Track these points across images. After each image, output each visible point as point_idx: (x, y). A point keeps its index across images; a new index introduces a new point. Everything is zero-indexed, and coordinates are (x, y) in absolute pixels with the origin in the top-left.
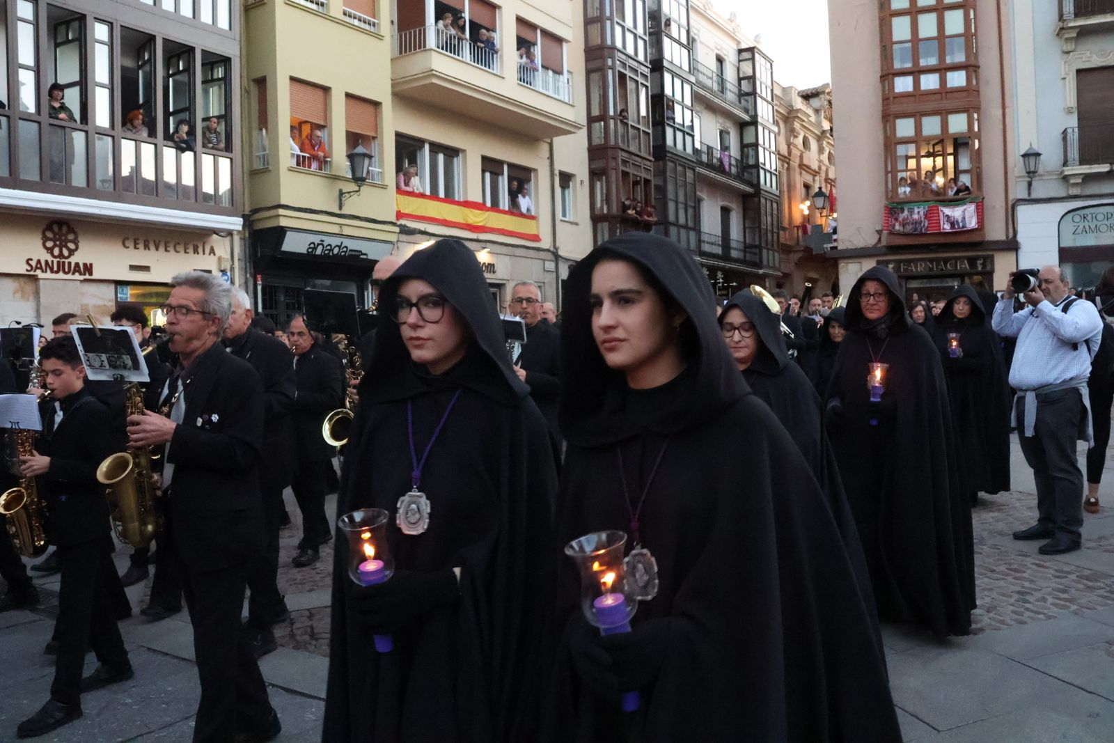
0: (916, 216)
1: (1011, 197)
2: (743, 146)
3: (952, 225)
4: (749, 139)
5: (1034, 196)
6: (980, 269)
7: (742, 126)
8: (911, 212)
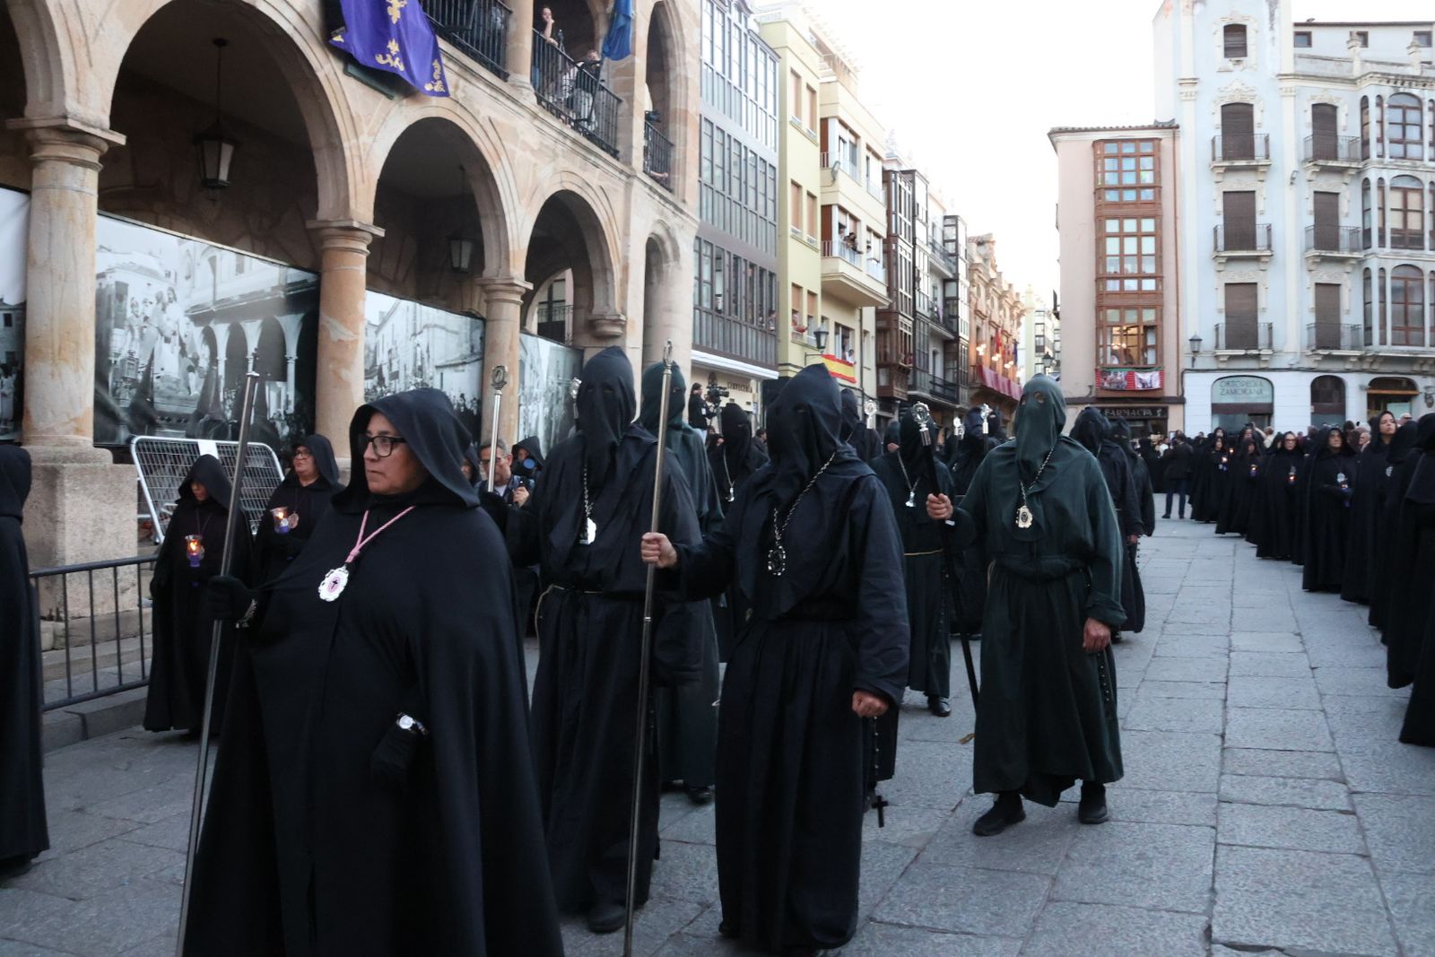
0: (1119, 378)
1: (1182, 366)
2: (946, 300)
3: (1144, 385)
4: (950, 293)
5: (1196, 367)
6: (1159, 415)
7: (946, 281)
8: (1116, 374)
